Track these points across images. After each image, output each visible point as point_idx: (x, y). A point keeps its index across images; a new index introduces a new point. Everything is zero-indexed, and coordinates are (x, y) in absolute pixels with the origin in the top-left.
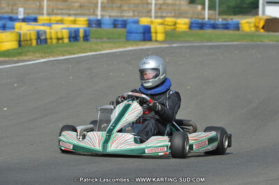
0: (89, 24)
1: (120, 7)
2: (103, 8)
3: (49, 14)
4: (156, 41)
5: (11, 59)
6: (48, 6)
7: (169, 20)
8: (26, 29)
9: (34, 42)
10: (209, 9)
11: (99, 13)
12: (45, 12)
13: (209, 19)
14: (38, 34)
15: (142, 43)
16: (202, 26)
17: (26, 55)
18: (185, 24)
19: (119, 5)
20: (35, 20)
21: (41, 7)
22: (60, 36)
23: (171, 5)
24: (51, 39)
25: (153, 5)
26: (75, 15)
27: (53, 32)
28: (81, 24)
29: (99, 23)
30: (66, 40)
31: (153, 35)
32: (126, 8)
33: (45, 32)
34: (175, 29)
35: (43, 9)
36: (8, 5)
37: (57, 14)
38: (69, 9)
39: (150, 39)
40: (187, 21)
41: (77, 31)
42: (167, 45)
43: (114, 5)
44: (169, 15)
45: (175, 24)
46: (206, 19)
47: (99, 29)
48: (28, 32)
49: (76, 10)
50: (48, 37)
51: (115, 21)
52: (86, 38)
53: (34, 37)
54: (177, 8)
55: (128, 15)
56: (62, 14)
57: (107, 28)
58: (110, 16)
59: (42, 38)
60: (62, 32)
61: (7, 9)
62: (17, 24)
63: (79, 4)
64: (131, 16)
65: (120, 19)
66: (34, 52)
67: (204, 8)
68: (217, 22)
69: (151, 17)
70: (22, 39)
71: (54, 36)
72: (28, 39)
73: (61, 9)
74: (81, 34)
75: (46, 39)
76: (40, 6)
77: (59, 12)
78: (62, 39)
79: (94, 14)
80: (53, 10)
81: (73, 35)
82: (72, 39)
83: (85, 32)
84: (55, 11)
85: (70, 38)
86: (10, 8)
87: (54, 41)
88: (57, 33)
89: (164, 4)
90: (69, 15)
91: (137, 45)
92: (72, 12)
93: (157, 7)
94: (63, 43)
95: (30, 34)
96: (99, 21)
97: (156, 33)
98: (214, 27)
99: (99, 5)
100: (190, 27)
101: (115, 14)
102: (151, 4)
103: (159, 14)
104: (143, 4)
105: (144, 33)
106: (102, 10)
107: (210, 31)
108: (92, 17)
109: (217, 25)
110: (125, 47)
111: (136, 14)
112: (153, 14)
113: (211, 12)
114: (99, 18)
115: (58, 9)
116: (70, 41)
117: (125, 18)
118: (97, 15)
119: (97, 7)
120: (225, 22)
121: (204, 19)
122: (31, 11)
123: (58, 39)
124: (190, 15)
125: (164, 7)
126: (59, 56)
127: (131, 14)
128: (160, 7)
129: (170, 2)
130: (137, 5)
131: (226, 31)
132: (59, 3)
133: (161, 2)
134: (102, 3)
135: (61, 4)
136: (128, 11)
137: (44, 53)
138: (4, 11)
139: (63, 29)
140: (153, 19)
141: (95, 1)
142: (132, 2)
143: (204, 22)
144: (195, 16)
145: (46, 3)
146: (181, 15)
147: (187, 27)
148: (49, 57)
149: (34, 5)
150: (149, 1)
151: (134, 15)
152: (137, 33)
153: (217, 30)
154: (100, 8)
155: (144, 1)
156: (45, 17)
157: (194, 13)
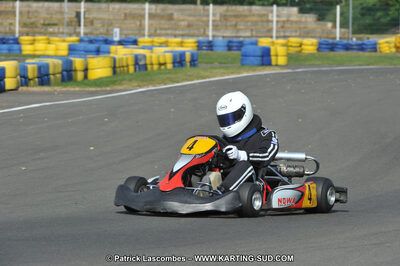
0: (198, 46)
1: (236, 25)
2: (216, 27)
3: (150, 36)
4: (277, 65)
5: (104, 89)
6: (150, 26)
7: (294, 41)
8: (122, 53)
9: (131, 69)
10: (341, 27)
11: (210, 34)
12: (146, 33)
13: (340, 38)
14: (137, 59)
15: (260, 68)
16: (332, 47)
17: (120, 84)
18: (312, 45)
19: (234, 23)
20: (135, 42)
21: (141, 27)
22: (162, 61)
23: (296, 22)
24: (152, 64)
25: (275, 23)
26: (183, 36)
27: (154, 56)
28: (189, 46)
29: (210, 46)
30: (170, 66)
31: (273, 58)
32: (242, 27)
33: (145, 56)
34: (300, 52)
35: (144, 29)
36: (103, 26)
37: (160, 35)
38: (176, 29)
39: (269, 64)
40: (315, 41)
41: (182, 55)
42: (289, 71)
43: (229, 24)
44: (294, 34)
45: (300, 46)
46: (338, 39)
48: (124, 57)
49: (183, 29)
50: (148, 62)
51: (230, 42)
52: (194, 62)
53: (131, 62)
54: (302, 26)
55: (245, 34)
56: (167, 35)
57: (220, 50)
58: (223, 37)
59: (141, 63)
60: (165, 56)
61: (102, 30)
62: (113, 48)
63: (185, 23)
64: (248, 37)
65: (235, 40)
66: (130, 80)
67: (334, 26)
68: (350, 42)
69: (272, 37)
70: (117, 65)
72: (125, 64)
73: (166, 29)
74: (188, 58)
75: (145, 65)
76: (140, 25)
77: (163, 32)
78: (165, 64)
79: (205, 34)
80: (156, 31)
81: (178, 60)
82: (176, 65)
83: (192, 55)
84: (158, 32)
85: (174, 63)
86: (106, 28)
87: (156, 67)
88: (158, 57)
89: (288, 21)
90: (175, 36)
91: (254, 71)
92: (177, 32)
93: (279, 26)
94: (166, 68)
95: (127, 59)
96: (210, 42)
97: (277, 56)
98: (347, 47)
99: (211, 23)
100: (320, 47)
101: (228, 33)
102: (272, 21)
103: (282, 34)
104: (262, 21)
105: (262, 56)
106: (213, 30)
107: (342, 53)
108: (201, 39)
109: (351, 45)
110: (239, 73)
111: (254, 33)
112: (274, 34)
113: (343, 30)
114: (211, 39)
115: (161, 29)
116: (174, 66)
117: (241, 39)
118: (208, 36)
119: (208, 26)
120: (360, 42)
121: (335, 38)
122: (130, 32)
123: (160, 64)
124: (318, 35)
125: (287, 25)
126: (160, 84)
127: (248, 34)
128: (282, 25)
129: (294, 18)
130: (255, 23)
131: (361, 53)
132: (163, 22)
133: (284, 19)
134: (214, 21)
135: (165, 23)
136: (245, 30)
137: (143, 81)
138: (98, 32)
139: (166, 52)
140: (274, 39)
141: (205, 19)
142: (249, 19)
143: (335, 41)
144: (325, 35)
145: (147, 22)
146: (307, 34)
147: (315, 48)
148: (148, 86)
149: (133, 25)
150: (270, 18)
151: (252, 36)
152: (254, 56)
153: (349, 52)
154: (211, 27)
155: (264, 19)
156: (147, 39)
157: (323, 31)
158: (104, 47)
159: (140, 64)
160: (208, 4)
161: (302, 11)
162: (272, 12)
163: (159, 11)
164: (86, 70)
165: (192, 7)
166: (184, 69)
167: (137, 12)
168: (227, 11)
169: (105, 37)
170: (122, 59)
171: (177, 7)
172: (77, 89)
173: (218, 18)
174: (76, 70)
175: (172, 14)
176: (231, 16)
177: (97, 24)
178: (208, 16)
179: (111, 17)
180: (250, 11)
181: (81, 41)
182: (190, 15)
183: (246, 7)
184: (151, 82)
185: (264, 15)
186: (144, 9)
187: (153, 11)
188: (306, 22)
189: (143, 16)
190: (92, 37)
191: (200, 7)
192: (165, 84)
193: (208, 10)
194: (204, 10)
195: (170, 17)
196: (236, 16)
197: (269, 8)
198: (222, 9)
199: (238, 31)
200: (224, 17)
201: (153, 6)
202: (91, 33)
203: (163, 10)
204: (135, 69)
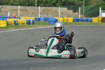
1: (47, 13)
2: (41, 14)
6: (20, 13)
7: (66, 18)
9: (13, 25)
10: (81, 14)
11: (39, 16)
13: (81, 18)
14: (15, 22)
16: (78, 20)
17: (9, 28)
18: (71, 20)
19: (47, 12)
21: (17, 14)
22: (23, 23)
23: (66, 12)
24: (20, 23)
27: (21, 21)
28: (32, 19)
29: (39, 19)
30: (26, 24)
33: (17, 21)
34: (67, 22)
36: (5, 13)
37: (23, 16)
38: (28, 14)
40: (72, 18)
41: (30, 21)
43: (45, 13)
44: (66, 16)
45: (68, 20)
46: (80, 18)
48: (11, 21)
49: (30, 14)
50: (19, 23)
51: (45, 18)
52: (33, 23)
54: (68, 14)
55: (50, 16)
57: (42, 21)
58: (43, 17)
59: (17, 23)
60: (24, 21)
62: (8, 19)
63: (31, 12)
65: (47, 18)
66: (12, 27)
67: (79, 14)
68: (84, 19)
69: (59, 17)
71: (21, 22)
72: (11, 23)
73: (25, 14)
74: (31, 22)
76: (17, 13)
77: (24, 15)
78: (24, 23)
79: (37, 16)
80: (22, 15)
81: (28, 22)
82: (28, 24)
83: (33, 21)
84: (23, 15)
85: (27, 23)
87: (21, 24)
88: (22, 21)
89: (64, 12)
90: (28, 16)
92: (29, 15)
93: (61, 13)
95: (12, 22)
98: (83, 21)
100: (74, 21)
101: (45, 16)
102: (59, 12)
103: (62, 16)
104: (56, 12)
105: (55, 22)
107: (81, 22)
108: (36, 17)
109: (84, 20)
111: (53, 16)
112: (59, 16)
114: (39, 17)
116: (27, 24)
117: (49, 18)
118: (38, 16)
119: (38, 13)
120: (87, 19)
121: (79, 18)
123: (23, 24)
125: (64, 13)
126: (22, 29)
128: (62, 14)
129: (66, 11)
130: (53, 13)
131: (87, 22)
132: (24, 12)
133: (63, 11)
134: (40, 12)
135: (25, 12)
137: (16, 28)
138: (3, 15)
139: (24, 20)
140: (59, 18)
141: (37, 11)
142: (52, 11)
143: (79, 19)
144: (75, 17)
145: (19, 12)
146: (70, 16)
148: (18, 29)
149: (15, 13)
150: (58, 11)
152: (52, 22)
153: (84, 22)
155: (56, 11)
158: (5, 19)
159: (16, 24)
160: (38, 6)
161: (68, 9)
162: (59, 9)
163: (23, 8)
165: (33, 7)
166: (30, 25)
167: (16, 9)
168: (45, 9)
169: (6, 16)
171: (29, 7)
173: (42, 11)
176: (46, 10)
177: (3, 12)
178: (38, 10)
179: (8, 10)
180: (52, 9)
182: (33, 10)
183: (51, 8)
184: (19, 28)
185: (56, 10)
186: (18, 8)
187: (21, 8)
189: (18, 10)
190: (1, 16)
191: (36, 7)
192: (23, 29)
193: (39, 8)
194: (37, 8)
195: (26, 10)
196: (48, 10)
197: (58, 8)
198: (43, 8)
199: (48, 15)
200: (44, 11)
201: (21, 7)
203: (24, 8)
204: (15, 25)
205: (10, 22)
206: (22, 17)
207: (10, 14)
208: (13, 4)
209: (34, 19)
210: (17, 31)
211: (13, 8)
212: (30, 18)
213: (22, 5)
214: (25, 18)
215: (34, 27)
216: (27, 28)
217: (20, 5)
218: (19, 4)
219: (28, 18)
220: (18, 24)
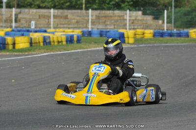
0: (82, 34)
1: (105, 22)
2: (93, 23)
3: (54, 28)
4: (128, 43)
5: (23, 53)
6: (54, 22)
7: (139, 31)
9: (42, 44)
10: (167, 23)
11: (90, 26)
12: (52, 26)
13: (167, 30)
14: (45, 38)
16: (162, 35)
17: (34, 51)
18: (150, 33)
19: (104, 21)
20: (45, 31)
21: (49, 23)
22: (60, 40)
23: (141, 20)
24: (54, 42)
25: (128, 21)
26: (73, 28)
27: (55, 37)
28: (77, 33)
29: (90, 34)
30: (64, 43)
31: (126, 39)
32: (108, 23)
33: (49, 37)
34: (143, 37)
35: (50, 24)
36: (26, 22)
37: (60, 28)
38: (69, 24)
39: (124, 42)
40: (152, 31)
41: (72, 37)
42: (136, 46)
43: (101, 21)
44: (139, 27)
45: (143, 34)
46: (165, 30)
47: (89, 38)
48: (37, 37)
49: (73, 24)
50: (51, 40)
51: (101, 31)
52: (79, 41)
53: (41, 40)
54: (144, 22)
55: (110, 27)
56: (64, 28)
57: (96, 36)
58: (98, 29)
59: (48, 41)
60: (61, 38)
61: (25, 25)
62: (31, 34)
63: (76, 21)
64: (112, 29)
65: (104, 30)
66: (40, 49)
67: (163, 22)
68: (173, 32)
69: (126, 29)
70: (33, 42)
71: (55, 40)
72: (37, 41)
73: (64, 24)
74: (75, 39)
75: (50, 42)
76: (48, 22)
77: (62, 26)
78: (62, 42)
79: (87, 27)
80: (57, 25)
81: (69, 39)
82: (68, 42)
83: (78, 37)
84: (59, 26)
85: (67, 41)
86: (28, 24)
87: (56, 43)
88: (58, 38)
89: (136, 19)
90: (69, 28)
92: (71, 26)
93: (131, 22)
94: (62, 44)
95: (39, 38)
96: (90, 32)
97: (128, 38)
98: (171, 35)
99: (90, 21)
100: (155, 35)
101: (101, 27)
102: (126, 20)
103: (132, 27)
104: (121, 20)
105: (120, 38)
106: (92, 25)
107: (168, 38)
108: (85, 30)
109: (173, 34)
112: (128, 27)
113: (169, 25)
114: (90, 30)
115: (61, 24)
117: (108, 30)
118: (88, 28)
119: (88, 22)
120: (178, 32)
121: (164, 29)
122: (42, 26)
123: (59, 42)
124: (154, 28)
125: (136, 22)
126: (57, 51)
127: (112, 27)
128: (133, 22)
129: (140, 18)
130: (117, 21)
131: (179, 38)
132: (62, 20)
133: (133, 18)
134: (92, 20)
135: (62, 21)
136: (111, 25)
137: (47, 50)
138: (23, 26)
139: (62, 35)
140: (128, 30)
141: (86, 18)
142: (113, 18)
143: (164, 32)
144: (158, 28)
145: (52, 20)
146: (147, 27)
147: (152, 35)
148: (50, 52)
149: (44, 22)
150: (125, 18)
151: (115, 28)
153: (173, 38)
154: (90, 23)
155: (122, 18)
156: (52, 30)
157: (157, 26)
158: (25, 33)
159: (46, 42)
160: (88, 10)
161: (144, 14)
162: (126, 14)
163: (59, 14)
164: (14, 44)
165: (79, 11)
166: (72, 44)
167: (46, 14)
168: (100, 13)
169: (27, 29)
170: (36, 38)
171: (70, 11)
172: (8, 53)
173: (94, 18)
174: (8, 44)
175: (67, 16)
176: (102, 17)
177: (23, 21)
178: (88, 16)
179: (31, 17)
180: (114, 13)
181: (13, 31)
182: (78, 16)
183: (111, 11)
184: (52, 50)
185: (122, 16)
186: (50, 13)
187: (56, 14)
188: (146, 20)
189: (50, 17)
190: (19, 29)
191: (84, 11)
192: (61, 51)
193: (88, 13)
194: (86, 13)
195: (66, 17)
196: (105, 17)
197: (125, 12)
198: (97, 12)
199: (106, 25)
200: (98, 17)
201: (56, 11)
202: (19, 27)
203: (62, 13)
204: (44, 44)
205: (35, 39)
206: (57, 30)
207: (36, 24)
208: (41, 5)
209: (80, 34)
210: (49, 55)
211: (41, 14)
212: (73, 32)
213: (57, 7)
214: (64, 32)
215: (80, 49)
216: (68, 50)
217: (55, 7)
218: (53, 5)
219: (70, 32)
220: (50, 43)
